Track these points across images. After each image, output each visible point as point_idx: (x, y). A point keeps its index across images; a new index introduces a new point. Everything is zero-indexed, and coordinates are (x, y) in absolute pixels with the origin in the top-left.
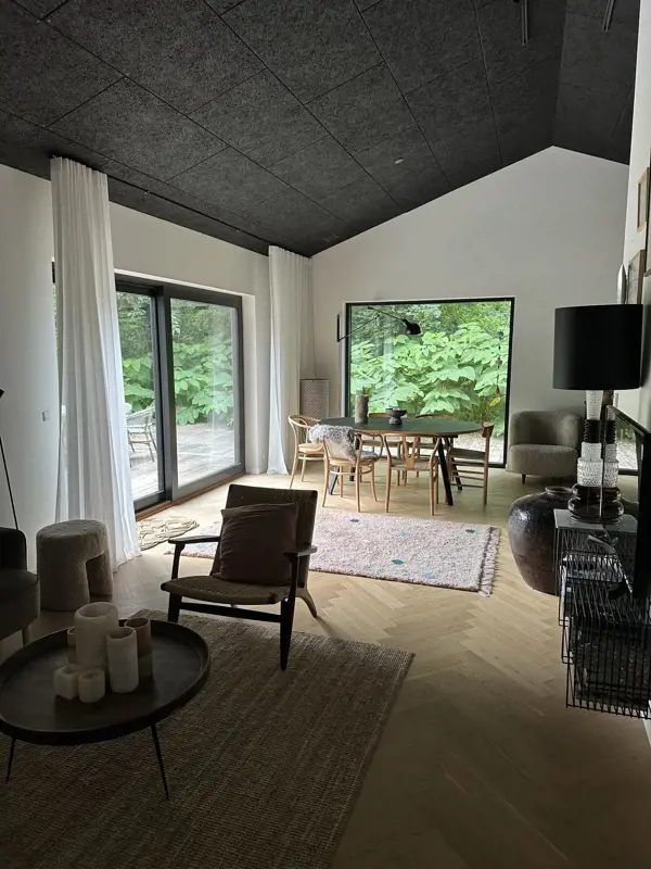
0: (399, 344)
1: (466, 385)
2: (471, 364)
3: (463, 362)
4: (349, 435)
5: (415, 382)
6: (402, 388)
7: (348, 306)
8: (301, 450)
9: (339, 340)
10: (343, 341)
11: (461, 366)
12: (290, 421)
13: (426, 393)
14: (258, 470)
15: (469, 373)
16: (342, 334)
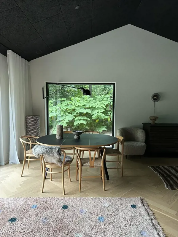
0: (63, 101)
1: (88, 115)
2: (89, 108)
3: (86, 107)
4: (58, 152)
5: (71, 114)
6: (67, 116)
7: (47, 84)
8: (27, 155)
9: (44, 98)
10: (46, 99)
11: (85, 108)
12: (21, 140)
13: (76, 117)
14: (3, 163)
15: (89, 111)
16: (45, 96)
